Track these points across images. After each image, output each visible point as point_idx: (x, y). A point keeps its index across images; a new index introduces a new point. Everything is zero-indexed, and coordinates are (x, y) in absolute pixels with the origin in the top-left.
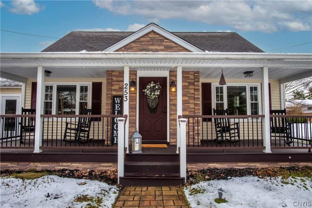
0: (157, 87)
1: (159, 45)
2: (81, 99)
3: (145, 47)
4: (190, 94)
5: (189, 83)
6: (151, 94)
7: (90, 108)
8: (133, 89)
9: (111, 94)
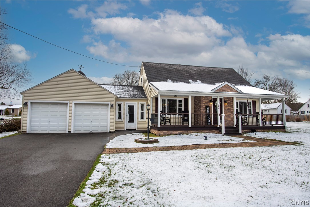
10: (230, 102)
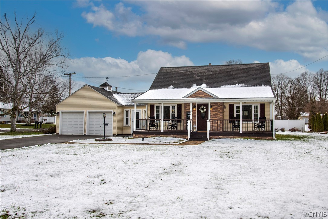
0: (204, 108)
1: (202, 95)
2: (172, 113)
3: (197, 96)
4: (218, 111)
5: (218, 106)
6: (202, 111)
7: (177, 117)
8: (194, 109)
9: (186, 111)
10: (217, 107)
